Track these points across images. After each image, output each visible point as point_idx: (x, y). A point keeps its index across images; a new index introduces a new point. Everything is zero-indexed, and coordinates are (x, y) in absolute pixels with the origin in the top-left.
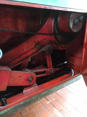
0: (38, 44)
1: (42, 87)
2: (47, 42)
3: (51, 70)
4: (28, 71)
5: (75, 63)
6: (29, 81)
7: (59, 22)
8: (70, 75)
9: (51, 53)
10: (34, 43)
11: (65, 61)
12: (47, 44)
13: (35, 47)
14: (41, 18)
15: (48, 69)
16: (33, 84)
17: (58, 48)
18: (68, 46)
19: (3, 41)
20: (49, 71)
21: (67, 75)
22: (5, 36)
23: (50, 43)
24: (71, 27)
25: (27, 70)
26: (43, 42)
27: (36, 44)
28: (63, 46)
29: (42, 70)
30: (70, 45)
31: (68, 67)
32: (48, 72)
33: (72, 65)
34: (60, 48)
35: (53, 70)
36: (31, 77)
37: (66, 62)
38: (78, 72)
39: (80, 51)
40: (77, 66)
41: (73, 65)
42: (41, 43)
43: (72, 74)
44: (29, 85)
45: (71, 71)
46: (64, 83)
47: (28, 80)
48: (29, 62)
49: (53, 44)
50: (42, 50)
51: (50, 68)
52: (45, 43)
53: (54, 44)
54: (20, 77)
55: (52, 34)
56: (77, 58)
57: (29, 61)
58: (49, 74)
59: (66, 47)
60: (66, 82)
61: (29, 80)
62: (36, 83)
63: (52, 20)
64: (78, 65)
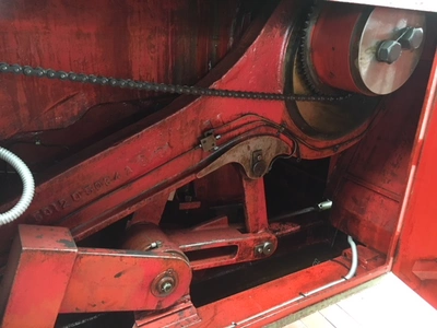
0: (209, 135)
1: (212, 319)
2: (250, 126)
3: (260, 241)
4: (157, 247)
5: (368, 217)
6: (156, 293)
7: (309, 45)
8: (338, 266)
9: (266, 171)
10: (191, 129)
11: (325, 200)
12: (251, 137)
13: (195, 145)
14: (234, 21)
15: (249, 238)
16: (176, 304)
17: (298, 153)
18: (340, 144)
19: (58, 119)
20: (251, 244)
21: (327, 266)
22: (67, 99)
23: (263, 130)
24: (364, 71)
25: (154, 245)
26: (233, 124)
27: (203, 132)
28: (322, 143)
29: (221, 242)
30: (350, 140)
31: (335, 225)
32: (247, 249)
33: (355, 219)
34: (307, 153)
35: (268, 239)
36: (166, 275)
37: (329, 204)
38: (375, 258)
39: (395, 166)
40: (373, 229)
41: (359, 222)
42: (224, 129)
43: (351, 261)
44: (158, 306)
45: (347, 251)
46: (313, 308)
47: (154, 286)
48: (168, 202)
49: (278, 137)
50: (228, 158)
51: (255, 232)
52: (242, 130)
53: (282, 136)
54: (118, 275)
55: (276, 96)
56: (377, 197)
57: (171, 198)
58: (250, 258)
59: (334, 147)
60: (320, 304)
61: (157, 288)
62: (189, 297)
63: (282, 35)
64: (378, 225)
